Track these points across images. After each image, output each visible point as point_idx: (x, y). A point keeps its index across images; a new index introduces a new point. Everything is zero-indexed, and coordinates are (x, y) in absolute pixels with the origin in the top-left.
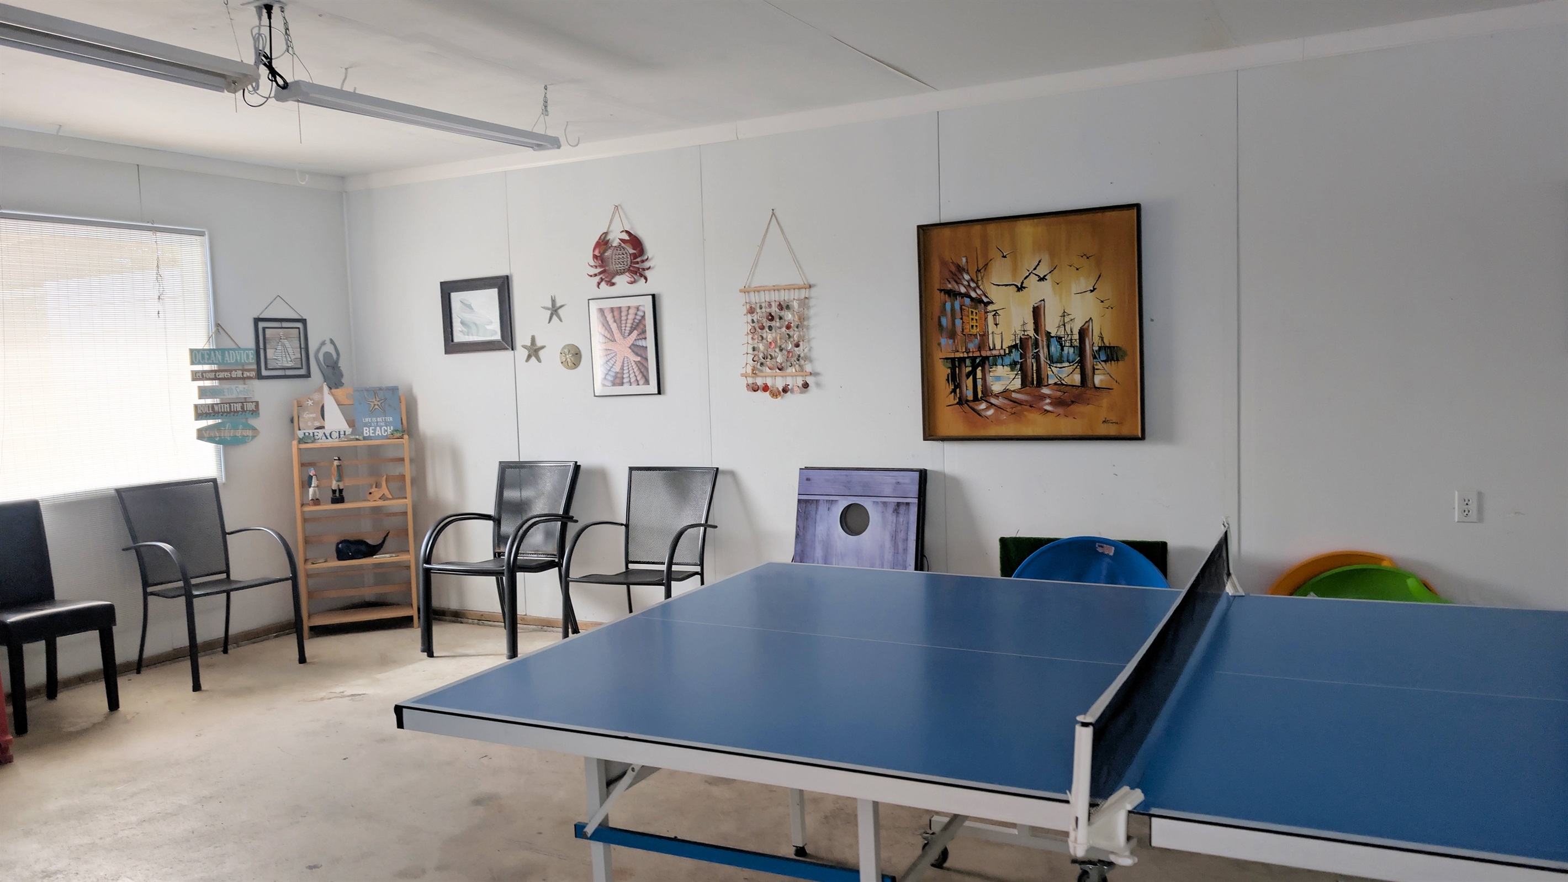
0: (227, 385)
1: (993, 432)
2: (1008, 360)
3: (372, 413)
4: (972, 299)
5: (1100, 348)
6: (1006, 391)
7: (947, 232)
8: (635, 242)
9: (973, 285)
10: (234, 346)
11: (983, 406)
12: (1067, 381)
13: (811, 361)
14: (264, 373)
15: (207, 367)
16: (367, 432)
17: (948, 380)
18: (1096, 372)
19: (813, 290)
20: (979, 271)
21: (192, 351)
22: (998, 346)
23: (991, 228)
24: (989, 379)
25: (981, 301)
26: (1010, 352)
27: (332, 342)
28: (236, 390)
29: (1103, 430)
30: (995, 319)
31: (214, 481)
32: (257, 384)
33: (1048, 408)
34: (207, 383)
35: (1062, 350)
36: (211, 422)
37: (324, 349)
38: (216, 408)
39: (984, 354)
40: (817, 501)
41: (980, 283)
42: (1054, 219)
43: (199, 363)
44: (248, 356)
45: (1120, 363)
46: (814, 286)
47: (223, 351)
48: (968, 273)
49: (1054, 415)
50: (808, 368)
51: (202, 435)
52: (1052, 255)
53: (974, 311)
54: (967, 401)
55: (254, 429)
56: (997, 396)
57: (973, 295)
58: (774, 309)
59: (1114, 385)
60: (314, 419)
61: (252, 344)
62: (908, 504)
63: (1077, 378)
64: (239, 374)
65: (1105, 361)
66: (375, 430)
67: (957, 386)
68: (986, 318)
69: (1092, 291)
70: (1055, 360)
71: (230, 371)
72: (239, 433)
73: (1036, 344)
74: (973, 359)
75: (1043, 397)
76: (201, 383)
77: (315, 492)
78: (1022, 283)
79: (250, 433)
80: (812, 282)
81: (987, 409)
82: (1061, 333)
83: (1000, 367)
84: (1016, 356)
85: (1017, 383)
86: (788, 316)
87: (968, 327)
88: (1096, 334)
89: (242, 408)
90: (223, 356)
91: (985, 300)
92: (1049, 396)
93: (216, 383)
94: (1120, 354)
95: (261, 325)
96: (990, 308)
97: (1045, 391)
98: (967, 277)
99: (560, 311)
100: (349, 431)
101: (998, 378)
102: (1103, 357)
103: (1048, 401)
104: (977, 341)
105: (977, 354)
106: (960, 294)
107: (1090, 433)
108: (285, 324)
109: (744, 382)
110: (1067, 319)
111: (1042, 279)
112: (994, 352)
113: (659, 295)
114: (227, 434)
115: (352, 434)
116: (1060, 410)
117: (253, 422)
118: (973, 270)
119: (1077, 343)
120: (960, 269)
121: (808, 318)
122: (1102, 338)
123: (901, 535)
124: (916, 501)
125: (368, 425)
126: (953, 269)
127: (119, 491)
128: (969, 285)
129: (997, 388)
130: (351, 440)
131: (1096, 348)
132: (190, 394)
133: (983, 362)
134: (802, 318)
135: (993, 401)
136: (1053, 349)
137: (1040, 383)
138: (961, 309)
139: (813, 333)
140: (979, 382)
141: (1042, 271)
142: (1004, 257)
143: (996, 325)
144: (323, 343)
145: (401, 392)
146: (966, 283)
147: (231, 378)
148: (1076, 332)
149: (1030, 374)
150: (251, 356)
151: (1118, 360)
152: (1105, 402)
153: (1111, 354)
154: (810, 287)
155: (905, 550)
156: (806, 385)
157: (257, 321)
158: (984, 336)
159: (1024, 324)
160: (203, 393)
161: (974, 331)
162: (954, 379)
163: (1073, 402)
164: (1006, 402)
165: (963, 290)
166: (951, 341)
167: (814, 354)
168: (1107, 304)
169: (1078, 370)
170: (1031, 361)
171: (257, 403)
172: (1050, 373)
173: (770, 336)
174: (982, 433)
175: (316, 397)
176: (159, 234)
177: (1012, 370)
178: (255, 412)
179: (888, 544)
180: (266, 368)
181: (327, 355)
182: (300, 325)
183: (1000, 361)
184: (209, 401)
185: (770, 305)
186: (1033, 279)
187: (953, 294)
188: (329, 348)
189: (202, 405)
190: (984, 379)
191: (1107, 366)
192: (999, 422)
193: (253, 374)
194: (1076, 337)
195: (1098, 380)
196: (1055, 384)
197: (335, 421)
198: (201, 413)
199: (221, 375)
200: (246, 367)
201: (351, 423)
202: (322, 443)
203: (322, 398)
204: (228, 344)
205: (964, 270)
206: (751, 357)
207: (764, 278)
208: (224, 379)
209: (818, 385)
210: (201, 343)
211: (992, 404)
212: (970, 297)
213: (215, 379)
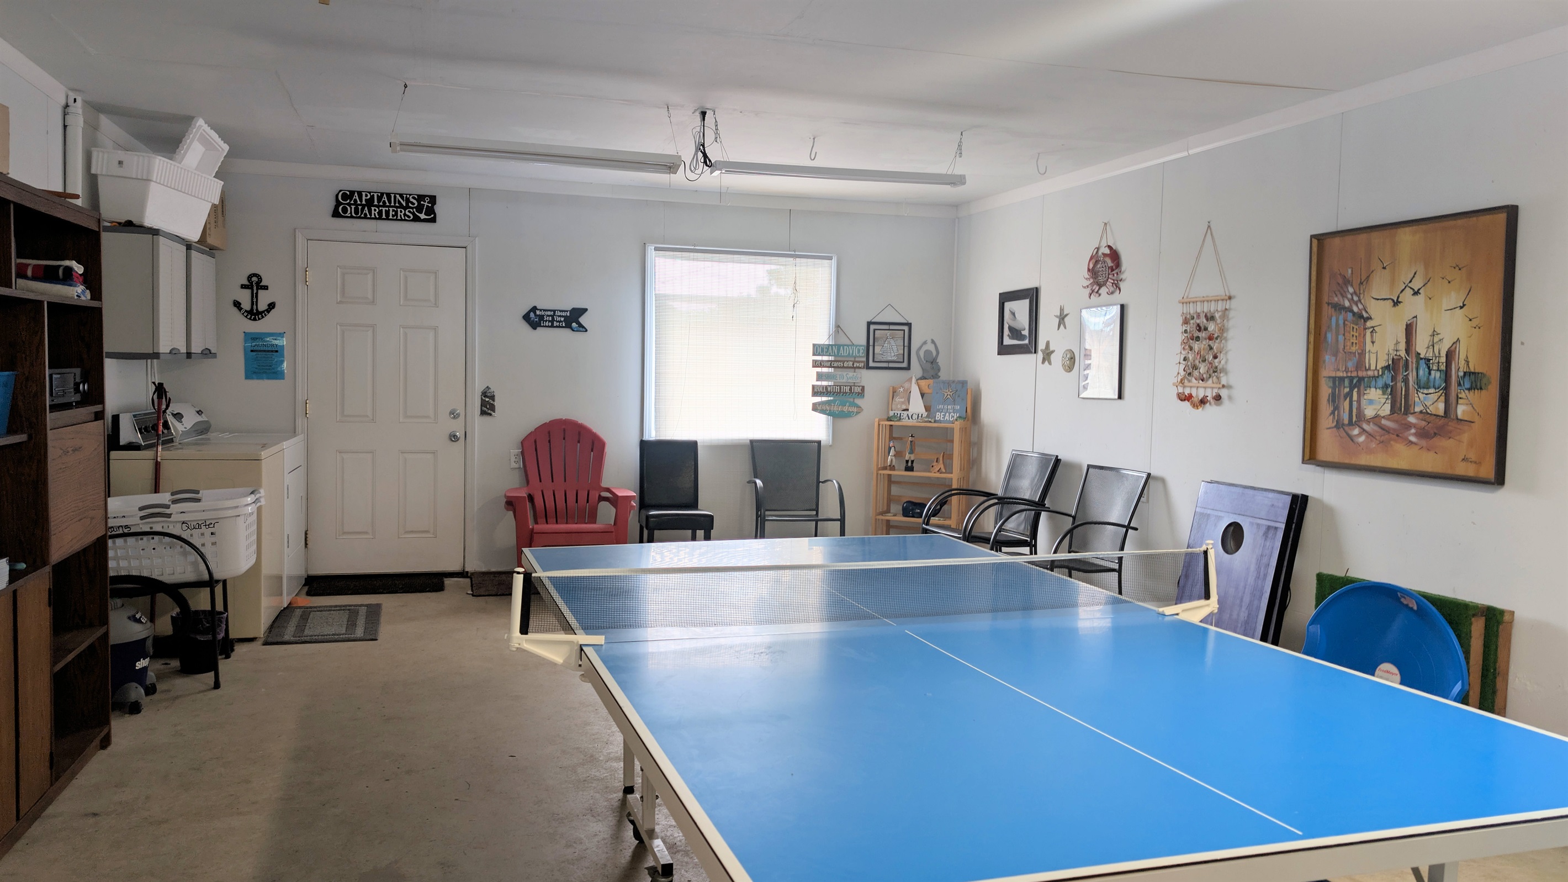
0: (839, 372)
1: (1364, 460)
2: (1380, 382)
3: (945, 401)
4: (1354, 314)
5: (1465, 373)
6: (1377, 416)
7: (1337, 241)
8: (1115, 255)
9: (1356, 298)
10: (849, 343)
11: (1356, 431)
12: (1432, 410)
13: (1226, 373)
14: (871, 364)
15: (825, 358)
16: (939, 416)
17: (1329, 400)
18: (1460, 401)
19: (1233, 301)
20: (1361, 283)
21: (814, 345)
22: (1373, 367)
23: (1375, 235)
24: (1363, 402)
25: (1361, 317)
26: (1383, 373)
27: (933, 342)
28: (847, 377)
29: (1462, 469)
30: (1372, 336)
31: (819, 442)
32: (865, 373)
33: (1413, 439)
34: (825, 370)
35: (1430, 374)
36: (824, 399)
37: (925, 348)
38: (829, 389)
39: (1361, 374)
40: (1209, 515)
41: (1362, 296)
42: (1431, 226)
43: (819, 355)
44: (859, 351)
45: (1484, 392)
46: (1234, 297)
47: (839, 346)
48: (1352, 286)
49: (1417, 448)
50: (1224, 381)
51: (815, 407)
52: (1427, 267)
53: (1355, 327)
54: (1343, 424)
55: (859, 407)
56: (1368, 421)
57: (1355, 309)
58: (1203, 321)
59: (1476, 418)
60: (903, 403)
61: (864, 342)
62: (1276, 528)
63: (1441, 406)
64: (850, 364)
65: (1469, 389)
66: (945, 415)
67: (1336, 408)
68: (1365, 335)
69: (1461, 308)
70: (1422, 385)
71: (843, 362)
72: (845, 409)
73: (1406, 367)
74: (1351, 379)
75: (1409, 426)
76: (819, 370)
77: (892, 460)
78: (1398, 297)
79: (855, 410)
80: (1232, 294)
81: (1359, 435)
82: (1430, 355)
83: (1373, 390)
84: (1387, 378)
85: (1387, 409)
86: (1212, 327)
87: (1349, 344)
88: (1462, 356)
89: (850, 389)
90: (839, 350)
91: (1365, 315)
92: (1414, 426)
93: (831, 370)
94: (1484, 381)
95: (872, 327)
96: (1369, 324)
97: (1412, 419)
98: (1351, 290)
99: (1066, 319)
100: (925, 414)
101: (1371, 402)
102: (1467, 385)
103: (1413, 431)
104: (1355, 359)
105: (1354, 374)
106: (1343, 308)
107: (1449, 472)
108: (892, 327)
109: (1174, 392)
110: (1436, 339)
111: (1416, 293)
112: (1370, 373)
113: (1127, 305)
114: (835, 409)
115: (928, 416)
116: (1423, 443)
117: (859, 401)
118: (1356, 282)
119: (1443, 367)
120: (1347, 282)
121: (1228, 330)
122: (1467, 362)
123: (1265, 560)
124: (1283, 526)
125: (938, 411)
126: (1340, 281)
127: (752, 442)
128: (1352, 299)
129: (1369, 412)
130: (926, 422)
131: (1461, 374)
132: (810, 377)
133: (1359, 383)
134: (1223, 330)
135: (1365, 426)
136: (1421, 372)
137: (1407, 412)
138: (1344, 323)
139: (1230, 345)
140: (1355, 404)
141: (1416, 285)
142: (1384, 268)
143: (1373, 342)
144: (925, 343)
145: (970, 386)
146: (1349, 296)
147: (843, 367)
148: (1443, 354)
149: (1399, 400)
150: (861, 351)
151: (1481, 389)
152: (1465, 437)
153: (1475, 380)
154: (1230, 298)
155: (1265, 575)
156: (1218, 398)
157: (869, 324)
158: (1362, 354)
159: (1397, 343)
160: (820, 377)
161: (1354, 349)
162: (1334, 401)
163: (1435, 434)
164: (1376, 428)
165: (1347, 304)
166: (1333, 359)
167: (1229, 367)
168: (1475, 323)
169: (1443, 398)
170: (1400, 385)
171: (863, 387)
172: (1417, 399)
173: (1196, 346)
174: (1354, 461)
175: (906, 385)
176: (798, 259)
177: (1384, 393)
178: (861, 394)
179: (1253, 568)
180: (874, 361)
181: (928, 352)
182: (906, 328)
183: (1373, 383)
184: (825, 383)
185: (1199, 316)
186: (1408, 292)
187: (1339, 308)
188: (930, 347)
189: (818, 386)
190: (1359, 401)
191: (1470, 395)
192: (1370, 451)
193: (861, 365)
194: (1443, 360)
195: (1461, 410)
196: (1421, 412)
197: (917, 406)
198: (816, 392)
199: (836, 364)
200: (857, 359)
201: (927, 408)
202: (906, 422)
203: (911, 386)
204: (843, 340)
205: (1349, 281)
206: (1182, 367)
207: (1198, 291)
208: (838, 367)
209: (1230, 398)
210: (823, 338)
211: (1364, 430)
212: (1352, 311)
213: (831, 367)
